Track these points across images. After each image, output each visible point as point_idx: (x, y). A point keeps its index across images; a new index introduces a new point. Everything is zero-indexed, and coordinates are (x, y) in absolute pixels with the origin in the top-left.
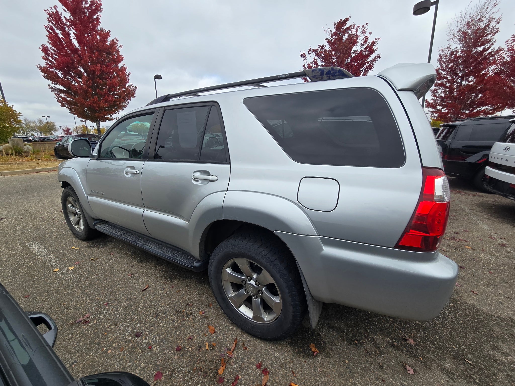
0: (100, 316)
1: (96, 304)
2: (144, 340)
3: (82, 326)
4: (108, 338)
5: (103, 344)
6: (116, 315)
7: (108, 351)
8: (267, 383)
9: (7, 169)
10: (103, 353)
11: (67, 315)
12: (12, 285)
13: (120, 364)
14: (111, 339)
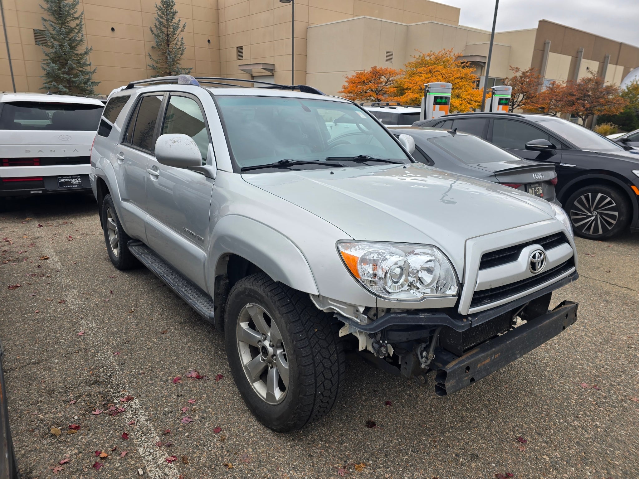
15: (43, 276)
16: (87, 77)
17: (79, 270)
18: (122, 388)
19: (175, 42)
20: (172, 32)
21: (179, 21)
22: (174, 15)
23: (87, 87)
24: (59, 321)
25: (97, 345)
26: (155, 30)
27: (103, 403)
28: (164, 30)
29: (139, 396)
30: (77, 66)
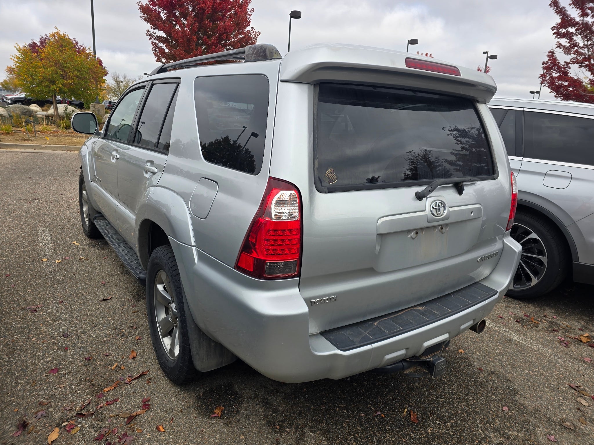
0: (48, 310)
1: (53, 299)
2: (66, 342)
3: (29, 313)
4: (41, 329)
5: (33, 332)
6: (61, 314)
7: (33, 338)
8: (139, 415)
9: (74, 143)
10: (28, 338)
11: (25, 300)
12: (4, 263)
13: (34, 351)
14: (42, 330)
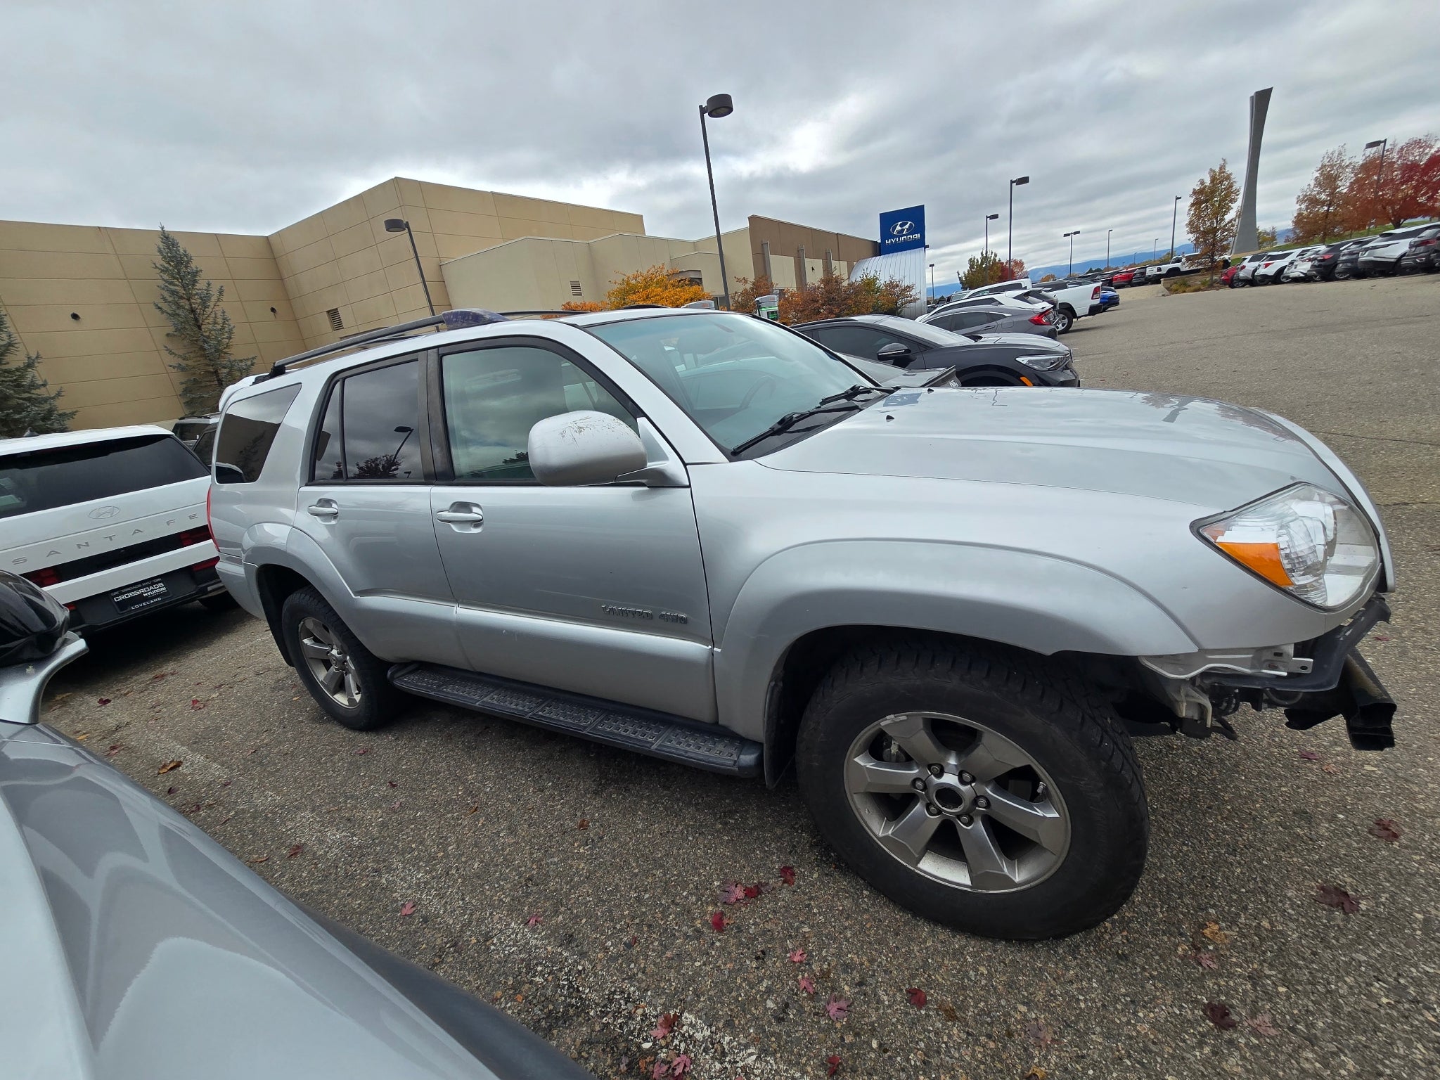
15: (198, 808)
16: (47, 406)
17: (275, 764)
18: (627, 1002)
19: (211, 320)
20: (200, 304)
21: (209, 285)
22: (195, 276)
23: (52, 424)
24: (330, 902)
25: (470, 922)
26: (165, 307)
27: (623, 1067)
28: (182, 302)
29: (687, 1006)
30: (15, 391)
